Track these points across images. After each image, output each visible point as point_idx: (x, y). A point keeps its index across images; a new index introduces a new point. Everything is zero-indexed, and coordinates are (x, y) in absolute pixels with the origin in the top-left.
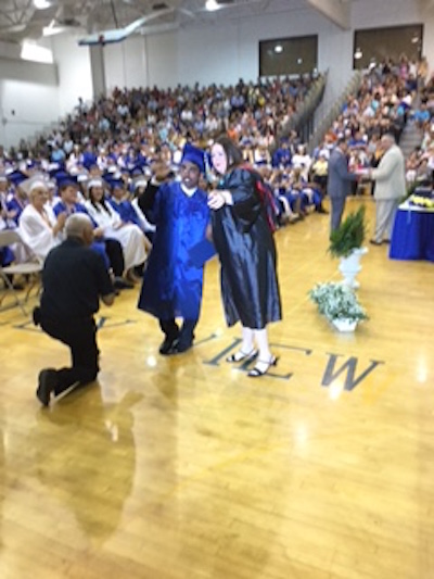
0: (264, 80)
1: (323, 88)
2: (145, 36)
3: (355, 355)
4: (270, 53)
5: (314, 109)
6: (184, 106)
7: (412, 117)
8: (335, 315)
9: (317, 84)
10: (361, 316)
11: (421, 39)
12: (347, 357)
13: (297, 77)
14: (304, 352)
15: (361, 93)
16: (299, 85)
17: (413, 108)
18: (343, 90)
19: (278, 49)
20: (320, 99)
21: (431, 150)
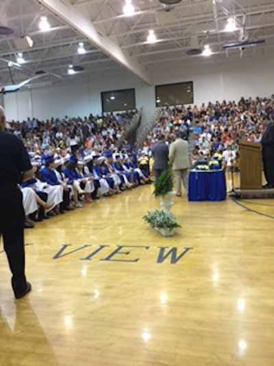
0: (105, 114)
1: (140, 118)
2: (31, 89)
3: (175, 246)
4: (107, 100)
5: (136, 129)
6: (55, 130)
7: (192, 131)
8: (161, 226)
9: (137, 115)
10: (175, 225)
11: (192, 91)
12: (171, 248)
13: (125, 112)
14: (144, 249)
15: (162, 120)
16: (126, 116)
17: (191, 126)
18: (152, 118)
19: (113, 98)
20: (139, 123)
21: (204, 148)
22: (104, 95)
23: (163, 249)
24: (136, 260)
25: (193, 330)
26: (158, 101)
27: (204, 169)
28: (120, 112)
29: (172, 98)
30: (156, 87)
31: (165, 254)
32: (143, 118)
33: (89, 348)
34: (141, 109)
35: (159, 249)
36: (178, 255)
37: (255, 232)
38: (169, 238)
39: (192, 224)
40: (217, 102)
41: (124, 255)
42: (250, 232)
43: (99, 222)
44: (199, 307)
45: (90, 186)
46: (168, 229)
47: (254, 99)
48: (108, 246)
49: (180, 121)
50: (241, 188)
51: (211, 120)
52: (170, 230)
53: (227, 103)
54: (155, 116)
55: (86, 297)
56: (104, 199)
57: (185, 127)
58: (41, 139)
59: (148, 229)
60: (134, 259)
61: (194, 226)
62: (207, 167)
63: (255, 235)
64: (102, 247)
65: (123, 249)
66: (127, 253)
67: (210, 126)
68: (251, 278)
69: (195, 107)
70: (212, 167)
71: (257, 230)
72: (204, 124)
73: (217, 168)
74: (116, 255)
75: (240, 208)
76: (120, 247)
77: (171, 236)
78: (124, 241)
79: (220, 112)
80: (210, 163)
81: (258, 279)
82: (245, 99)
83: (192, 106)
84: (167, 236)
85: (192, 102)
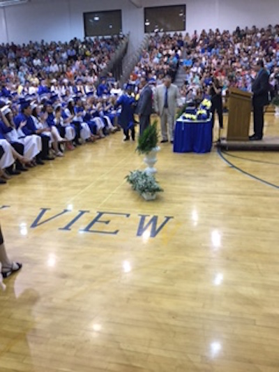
0: (88, 39)
1: (127, 44)
3: (156, 215)
4: (91, 21)
5: (122, 58)
6: (34, 56)
7: (182, 63)
8: (143, 190)
9: (123, 42)
10: (158, 190)
11: (185, 14)
12: (151, 217)
13: (109, 37)
14: (125, 216)
15: (150, 48)
16: (111, 43)
17: (182, 58)
18: (139, 46)
19: (97, 19)
20: (125, 51)
21: (194, 84)
22: (87, 16)
23: (143, 218)
24: (116, 232)
25: (167, 324)
26: (147, 24)
27: (192, 119)
28: (106, 37)
29: (162, 22)
30: (145, 9)
31: (146, 223)
32: (129, 45)
33: (64, 345)
34: (128, 35)
35: (140, 217)
36: (158, 226)
37: (236, 196)
38: (151, 203)
39: (174, 184)
40: (210, 30)
41: (104, 224)
42: (232, 196)
43: (80, 178)
44: (174, 295)
45: (70, 133)
46: (150, 194)
47: (250, 28)
48: (88, 212)
49: (171, 52)
50: (228, 139)
51: (203, 52)
52: (152, 195)
53: (221, 32)
54: (143, 44)
55: (63, 280)
56: (87, 145)
57: (175, 59)
58: (18, 67)
59: (128, 190)
60: (114, 231)
61: (176, 186)
62: (194, 117)
63: (237, 201)
64: (82, 213)
65: (103, 215)
66: (107, 222)
67: (201, 58)
68: (228, 259)
69: (187, 34)
70: (200, 117)
71: (239, 194)
72: (196, 56)
73: (205, 118)
74: (96, 224)
75: (224, 164)
76: (101, 214)
77: (153, 200)
78: (105, 205)
79: (213, 42)
80: (198, 113)
81: (235, 260)
82: (241, 28)
83: (184, 33)
84: (148, 201)
85: (184, 30)
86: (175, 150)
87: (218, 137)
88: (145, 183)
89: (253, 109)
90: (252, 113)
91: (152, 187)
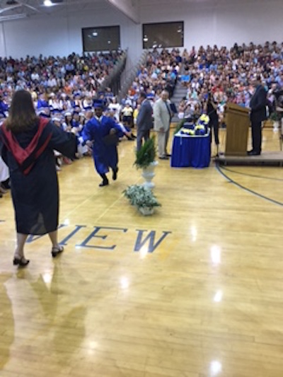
0: (86, 54)
3: (154, 229)
4: (89, 36)
5: (121, 73)
6: (32, 70)
7: (180, 79)
8: (140, 205)
9: (121, 57)
10: (156, 204)
11: (183, 30)
12: (149, 231)
14: (122, 231)
15: (148, 64)
16: (109, 58)
17: (180, 74)
18: (138, 62)
19: (95, 34)
20: (124, 67)
21: (192, 99)
22: (85, 32)
24: (113, 247)
25: (164, 341)
26: (146, 40)
27: (189, 134)
28: (104, 53)
29: (161, 38)
30: (144, 25)
31: (143, 238)
32: (128, 60)
34: (126, 50)
35: (138, 232)
36: (156, 241)
37: (235, 212)
38: (148, 218)
39: (172, 199)
40: (208, 46)
41: (101, 239)
44: (172, 311)
46: (148, 208)
47: (248, 45)
48: (85, 226)
49: (169, 68)
50: (226, 154)
51: (201, 67)
52: (150, 209)
53: (219, 48)
54: (142, 60)
56: (84, 160)
57: (173, 75)
58: (15, 81)
59: (126, 205)
60: (111, 246)
61: (175, 201)
62: (192, 132)
63: (235, 217)
64: (79, 227)
66: (104, 237)
67: (199, 74)
69: (185, 50)
70: (198, 132)
72: (194, 71)
73: (203, 134)
74: (93, 239)
75: (223, 179)
76: (98, 229)
77: (150, 215)
78: (102, 219)
79: (211, 58)
80: (196, 128)
82: (239, 45)
83: (181, 50)
84: (146, 216)
85: (183, 46)
86: (173, 165)
87: (216, 152)
88: (143, 198)
89: (251, 124)
90: (250, 129)
91: (150, 201)
